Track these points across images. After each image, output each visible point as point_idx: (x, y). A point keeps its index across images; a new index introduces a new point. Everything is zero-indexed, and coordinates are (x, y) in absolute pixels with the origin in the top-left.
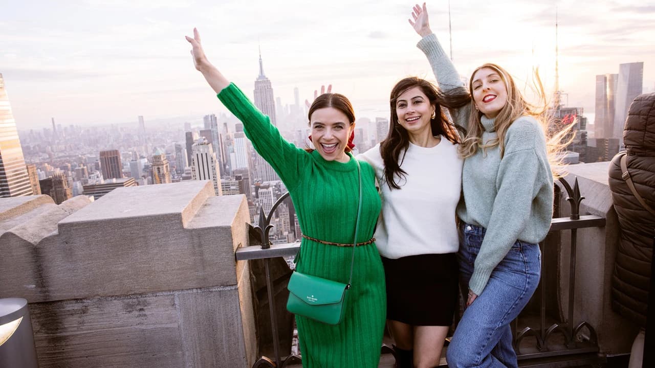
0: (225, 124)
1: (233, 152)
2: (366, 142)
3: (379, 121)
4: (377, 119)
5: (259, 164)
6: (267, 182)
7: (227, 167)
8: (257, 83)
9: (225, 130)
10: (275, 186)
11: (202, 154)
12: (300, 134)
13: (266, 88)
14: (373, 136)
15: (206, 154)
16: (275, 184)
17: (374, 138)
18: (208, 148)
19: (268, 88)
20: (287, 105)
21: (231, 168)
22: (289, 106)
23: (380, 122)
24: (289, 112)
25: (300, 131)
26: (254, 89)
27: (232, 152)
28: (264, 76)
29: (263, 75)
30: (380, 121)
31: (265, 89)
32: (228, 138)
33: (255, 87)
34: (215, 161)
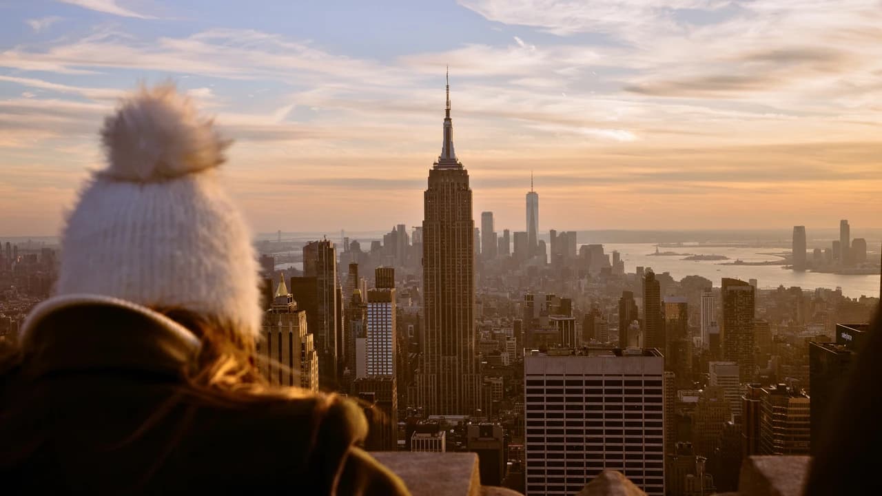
0: (354, 267)
1: (364, 336)
2: (695, 339)
3: (729, 288)
4: (726, 282)
5: (422, 372)
6: (437, 417)
7: (347, 371)
8: (434, 174)
9: (352, 282)
10: (455, 428)
11: (280, 335)
12: (531, 305)
13: (456, 187)
14: (713, 324)
15: (291, 334)
16: (456, 423)
17: (716, 330)
18: (297, 322)
19: (459, 189)
20: (506, 232)
21: (354, 373)
22: (511, 234)
23: (731, 292)
24: (512, 250)
25: (530, 298)
26: (426, 188)
27: (359, 337)
28: (454, 160)
29: (451, 157)
30: (733, 288)
31: (453, 192)
32: (357, 301)
33: (430, 185)
34: (311, 353)
